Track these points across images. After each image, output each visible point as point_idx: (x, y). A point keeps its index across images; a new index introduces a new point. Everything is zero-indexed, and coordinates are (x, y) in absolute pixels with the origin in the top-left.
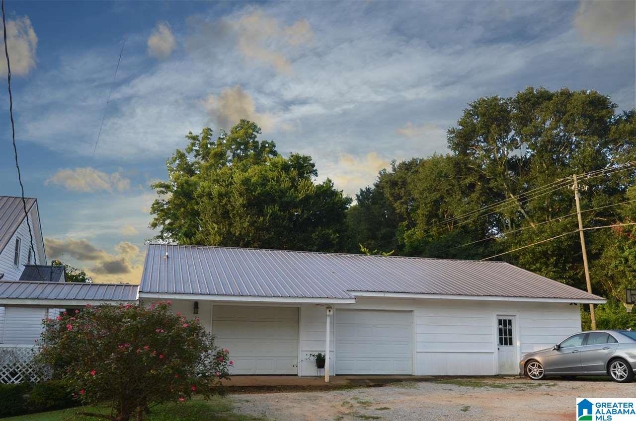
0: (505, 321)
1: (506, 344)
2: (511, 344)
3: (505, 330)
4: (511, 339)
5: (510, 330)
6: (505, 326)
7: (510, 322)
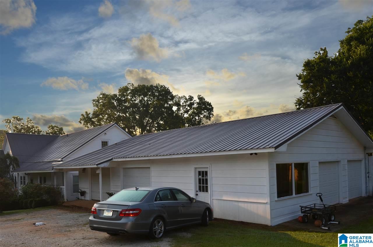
0: (203, 172)
1: (203, 191)
2: (207, 191)
3: (203, 180)
4: (207, 187)
5: (207, 180)
6: (203, 176)
7: (206, 172)
